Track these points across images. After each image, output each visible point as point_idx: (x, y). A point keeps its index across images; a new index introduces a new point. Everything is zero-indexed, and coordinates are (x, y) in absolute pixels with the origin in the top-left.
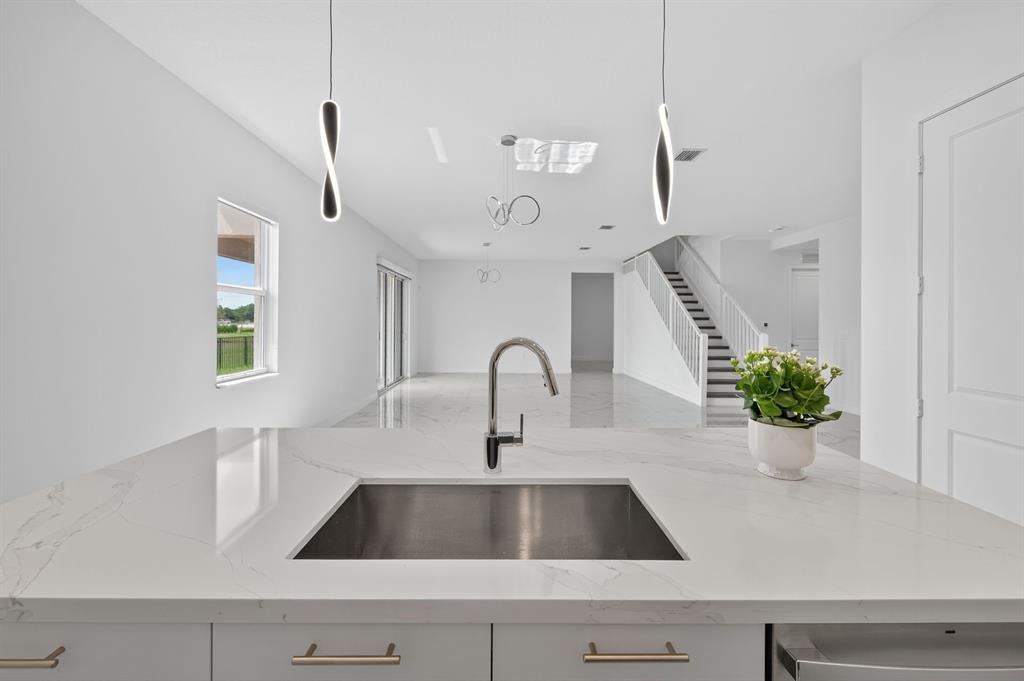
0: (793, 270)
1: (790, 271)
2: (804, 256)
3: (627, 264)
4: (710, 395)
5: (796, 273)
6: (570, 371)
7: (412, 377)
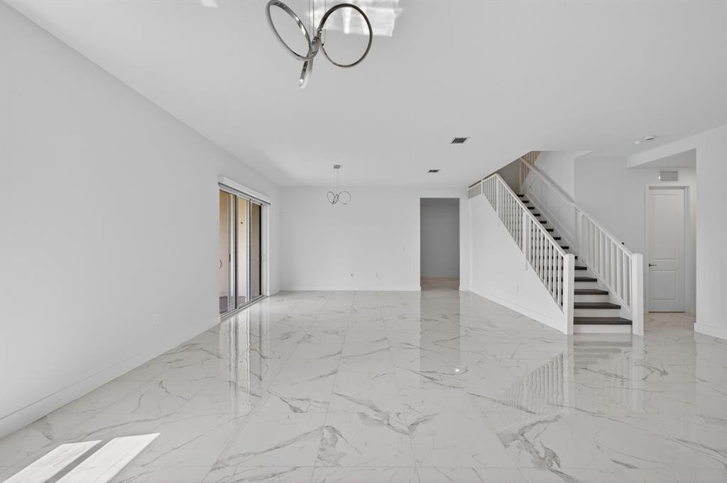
0: (651, 188)
1: (648, 188)
2: (662, 173)
3: (473, 189)
4: (578, 321)
5: (655, 191)
6: (419, 289)
7: (271, 296)
